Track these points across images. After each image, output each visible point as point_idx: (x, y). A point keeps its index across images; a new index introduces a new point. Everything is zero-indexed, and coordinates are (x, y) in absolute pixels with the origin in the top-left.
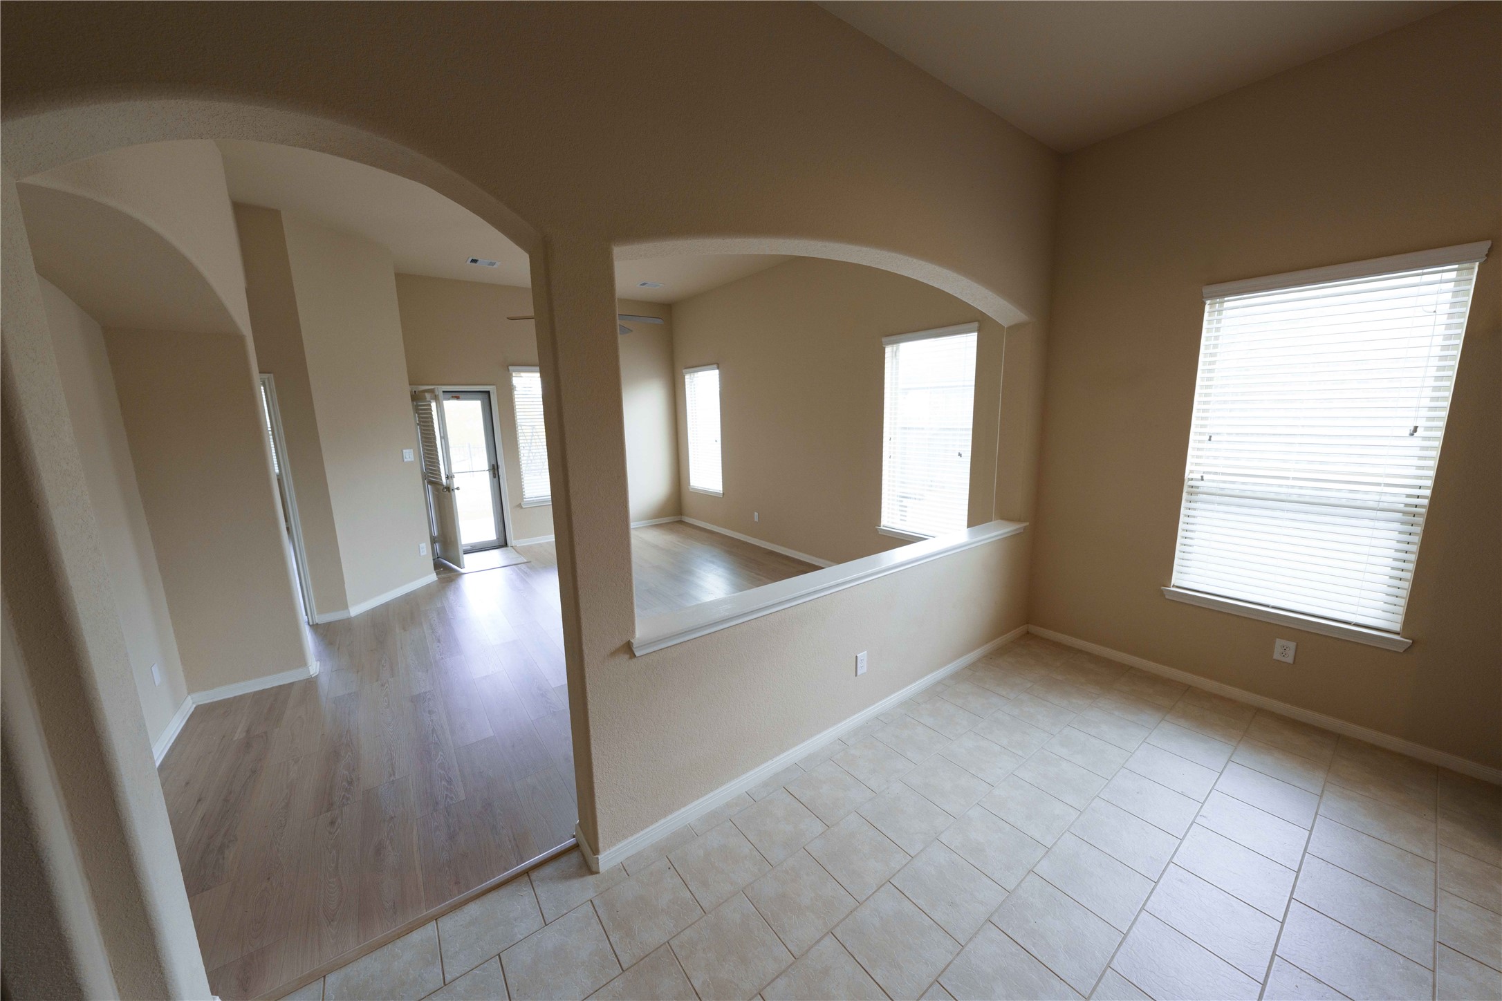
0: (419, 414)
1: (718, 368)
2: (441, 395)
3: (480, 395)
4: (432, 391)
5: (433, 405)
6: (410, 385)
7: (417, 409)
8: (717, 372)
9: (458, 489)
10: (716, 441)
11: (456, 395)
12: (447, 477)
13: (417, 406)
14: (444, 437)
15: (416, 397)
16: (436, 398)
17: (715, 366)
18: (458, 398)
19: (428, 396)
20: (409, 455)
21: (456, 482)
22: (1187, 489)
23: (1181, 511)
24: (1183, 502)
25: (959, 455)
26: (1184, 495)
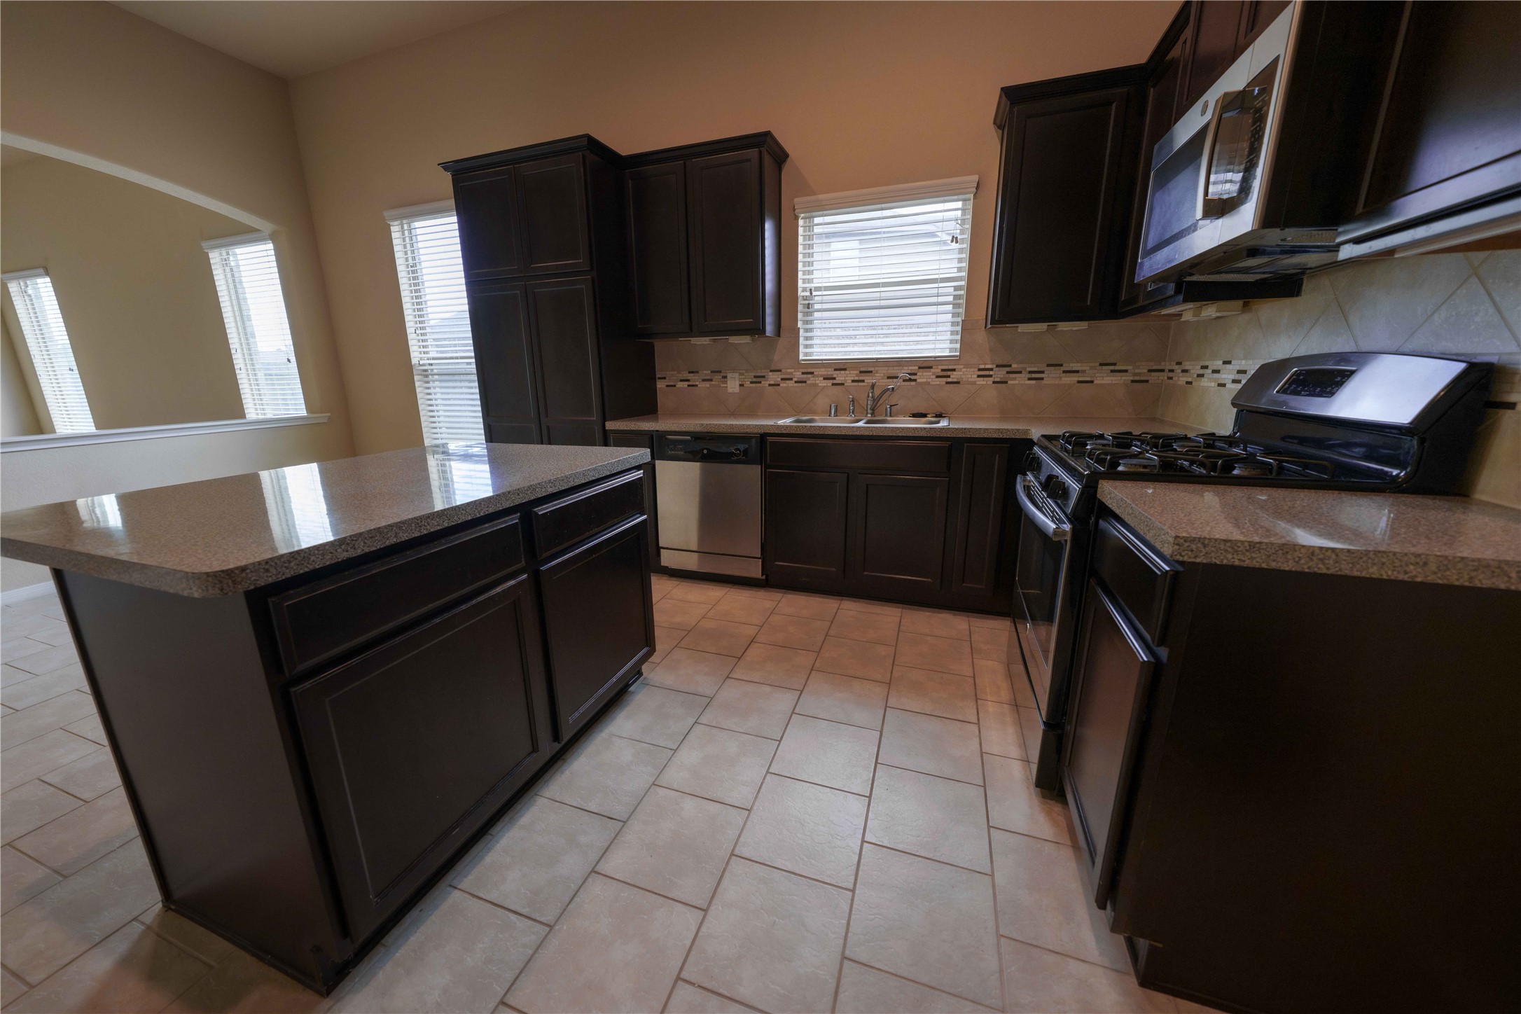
1: (47, 274)
8: (50, 277)
17: (46, 271)
22: (419, 372)
23: (418, 391)
24: (417, 384)
25: (289, 360)
26: (416, 378)
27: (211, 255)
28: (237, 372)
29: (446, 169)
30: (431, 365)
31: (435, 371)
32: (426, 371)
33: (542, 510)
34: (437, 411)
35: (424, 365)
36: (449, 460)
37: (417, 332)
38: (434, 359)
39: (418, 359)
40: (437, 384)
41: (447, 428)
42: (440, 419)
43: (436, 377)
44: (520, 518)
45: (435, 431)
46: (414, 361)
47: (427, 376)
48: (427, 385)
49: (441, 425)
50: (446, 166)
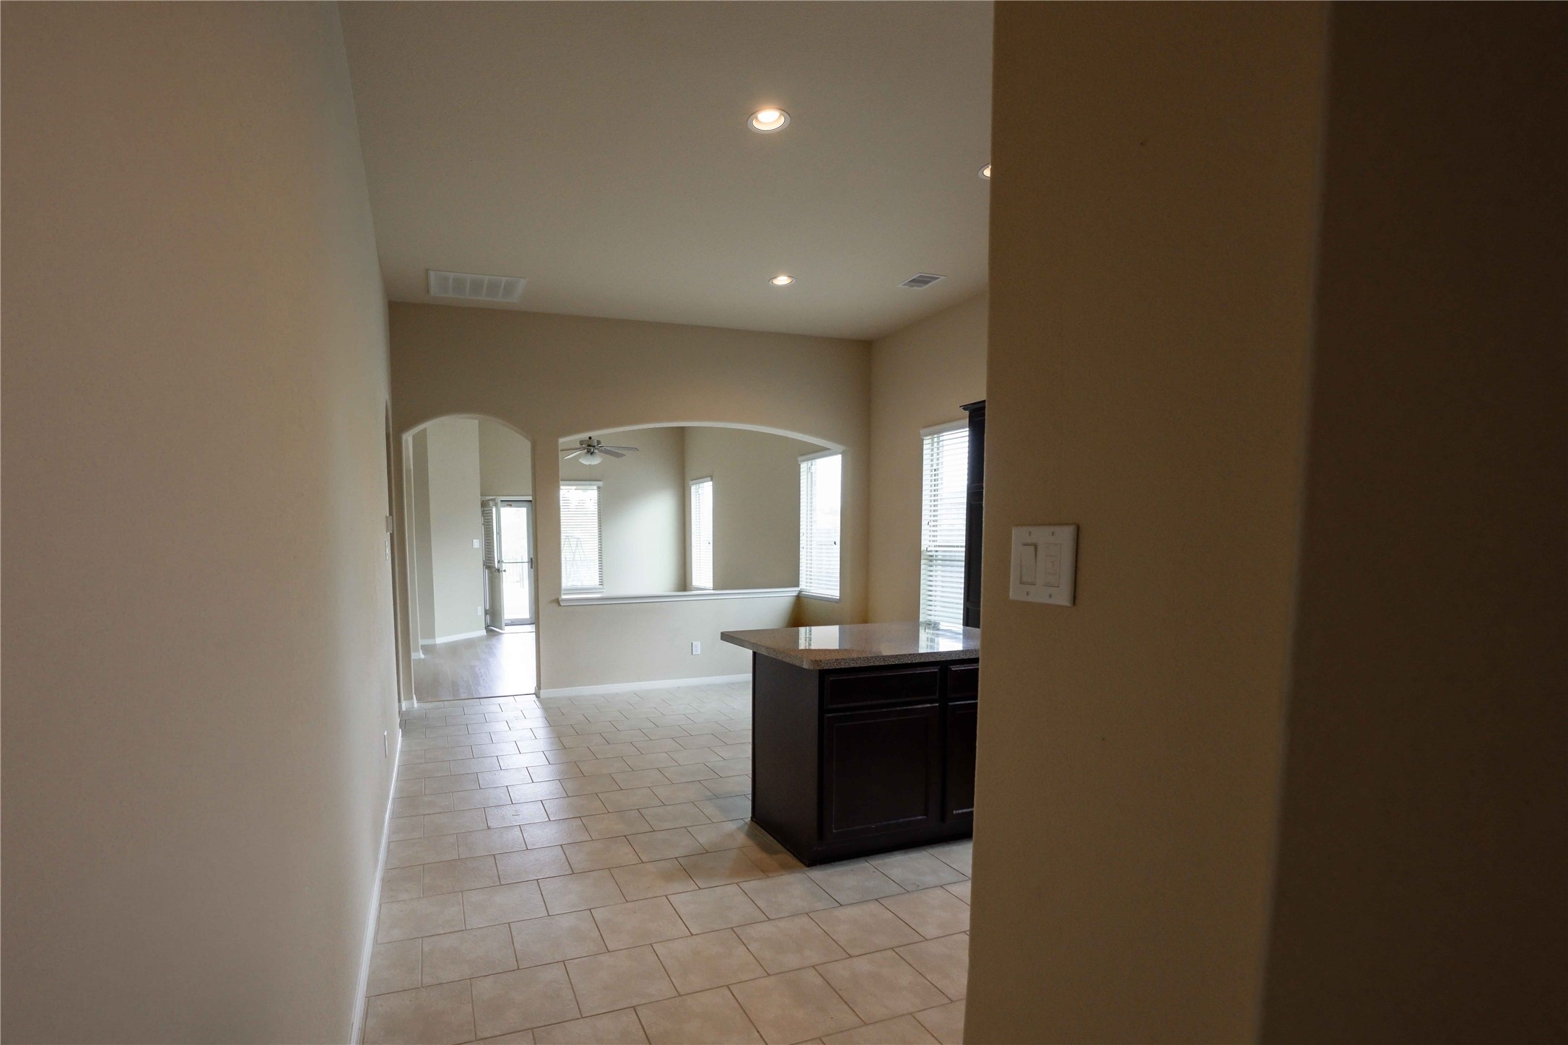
0: (484, 517)
1: (712, 480)
2: (499, 503)
3: (526, 504)
4: (494, 500)
5: (494, 510)
6: (481, 495)
7: (483, 513)
8: (711, 483)
9: (505, 571)
10: (709, 543)
11: (509, 503)
12: (499, 562)
13: (484, 511)
14: (499, 533)
15: (484, 504)
16: (496, 505)
17: (709, 478)
18: (511, 506)
19: (491, 503)
20: (477, 544)
21: (504, 567)
22: (925, 557)
23: (922, 572)
24: (922, 567)
25: (835, 543)
26: (923, 562)
27: (802, 466)
28: (801, 549)
29: (965, 409)
30: (937, 551)
31: (940, 557)
32: (931, 556)
33: (954, 668)
34: (936, 591)
35: (931, 551)
36: (938, 635)
37: (930, 524)
38: (939, 546)
39: (926, 546)
40: (939, 568)
41: (941, 607)
42: (936, 598)
43: (940, 562)
44: (940, 669)
45: (930, 608)
46: (923, 548)
47: (931, 561)
48: (931, 568)
49: (936, 603)
50: (965, 407)
